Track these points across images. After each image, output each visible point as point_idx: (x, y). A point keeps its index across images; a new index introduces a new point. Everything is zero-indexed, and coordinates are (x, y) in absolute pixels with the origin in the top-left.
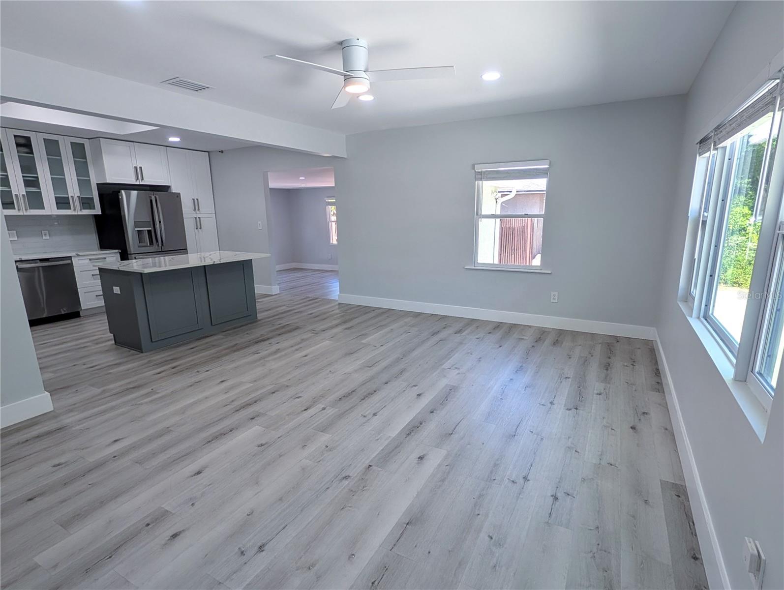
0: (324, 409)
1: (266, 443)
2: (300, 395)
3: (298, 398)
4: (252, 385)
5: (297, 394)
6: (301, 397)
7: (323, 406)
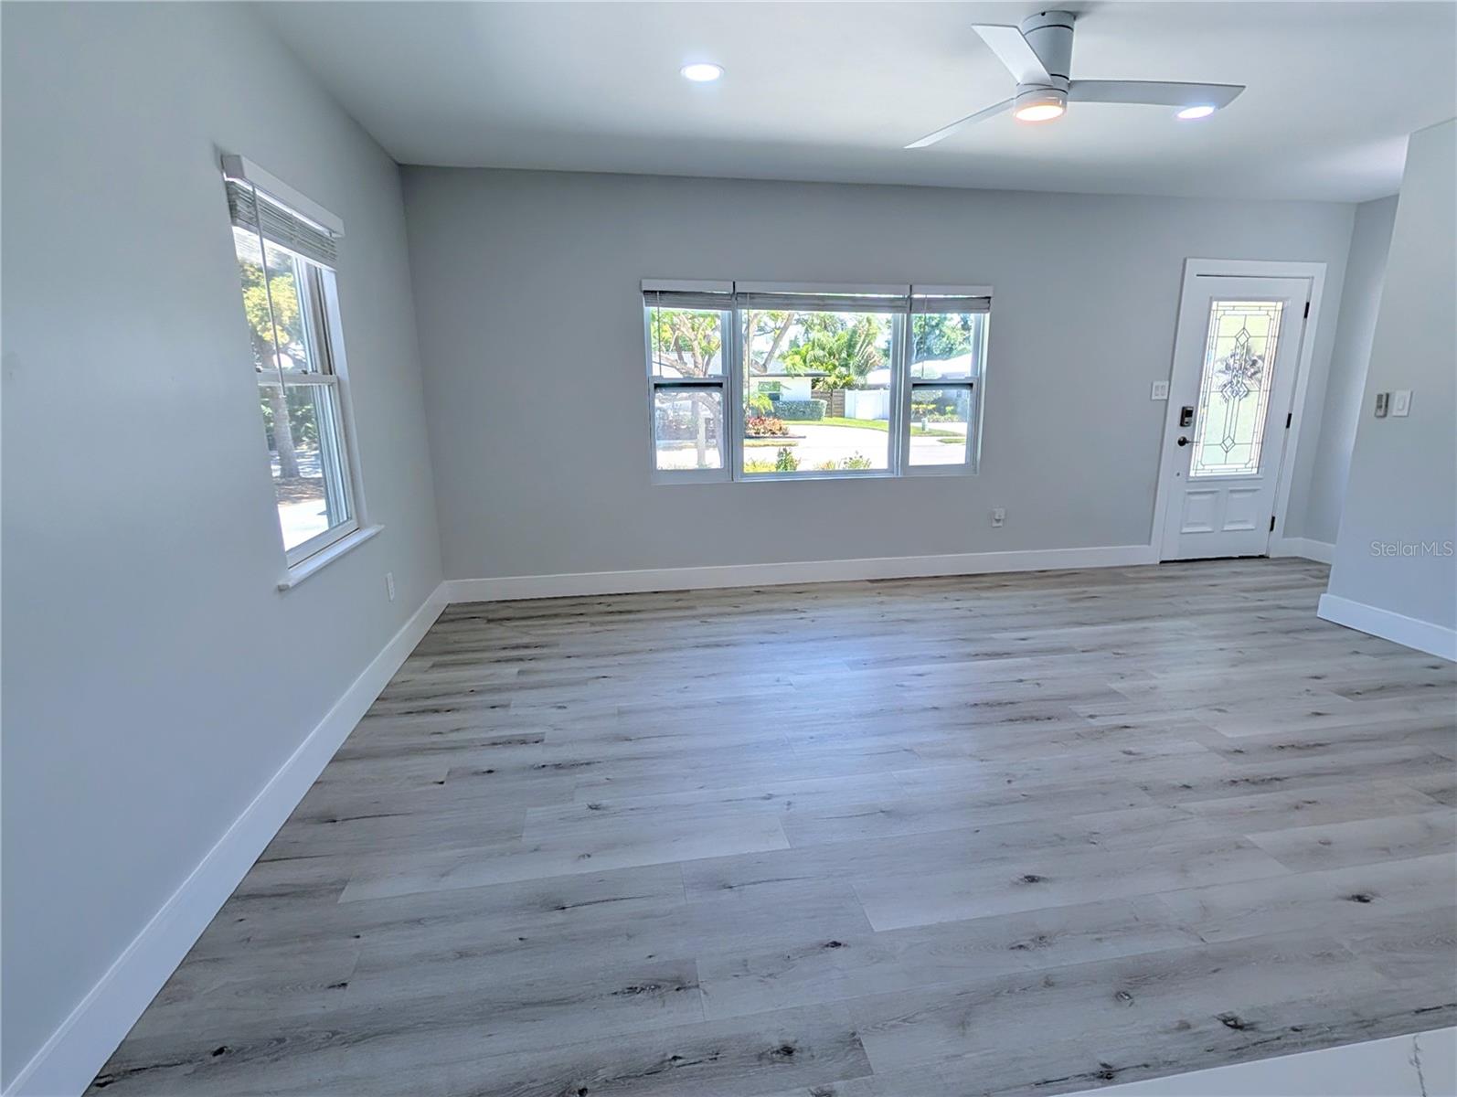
0: (1091, 717)
1: (1211, 710)
2: (1125, 756)
3: (1130, 753)
4: (1249, 837)
5: (1130, 762)
6: (1125, 752)
7: (1090, 720)
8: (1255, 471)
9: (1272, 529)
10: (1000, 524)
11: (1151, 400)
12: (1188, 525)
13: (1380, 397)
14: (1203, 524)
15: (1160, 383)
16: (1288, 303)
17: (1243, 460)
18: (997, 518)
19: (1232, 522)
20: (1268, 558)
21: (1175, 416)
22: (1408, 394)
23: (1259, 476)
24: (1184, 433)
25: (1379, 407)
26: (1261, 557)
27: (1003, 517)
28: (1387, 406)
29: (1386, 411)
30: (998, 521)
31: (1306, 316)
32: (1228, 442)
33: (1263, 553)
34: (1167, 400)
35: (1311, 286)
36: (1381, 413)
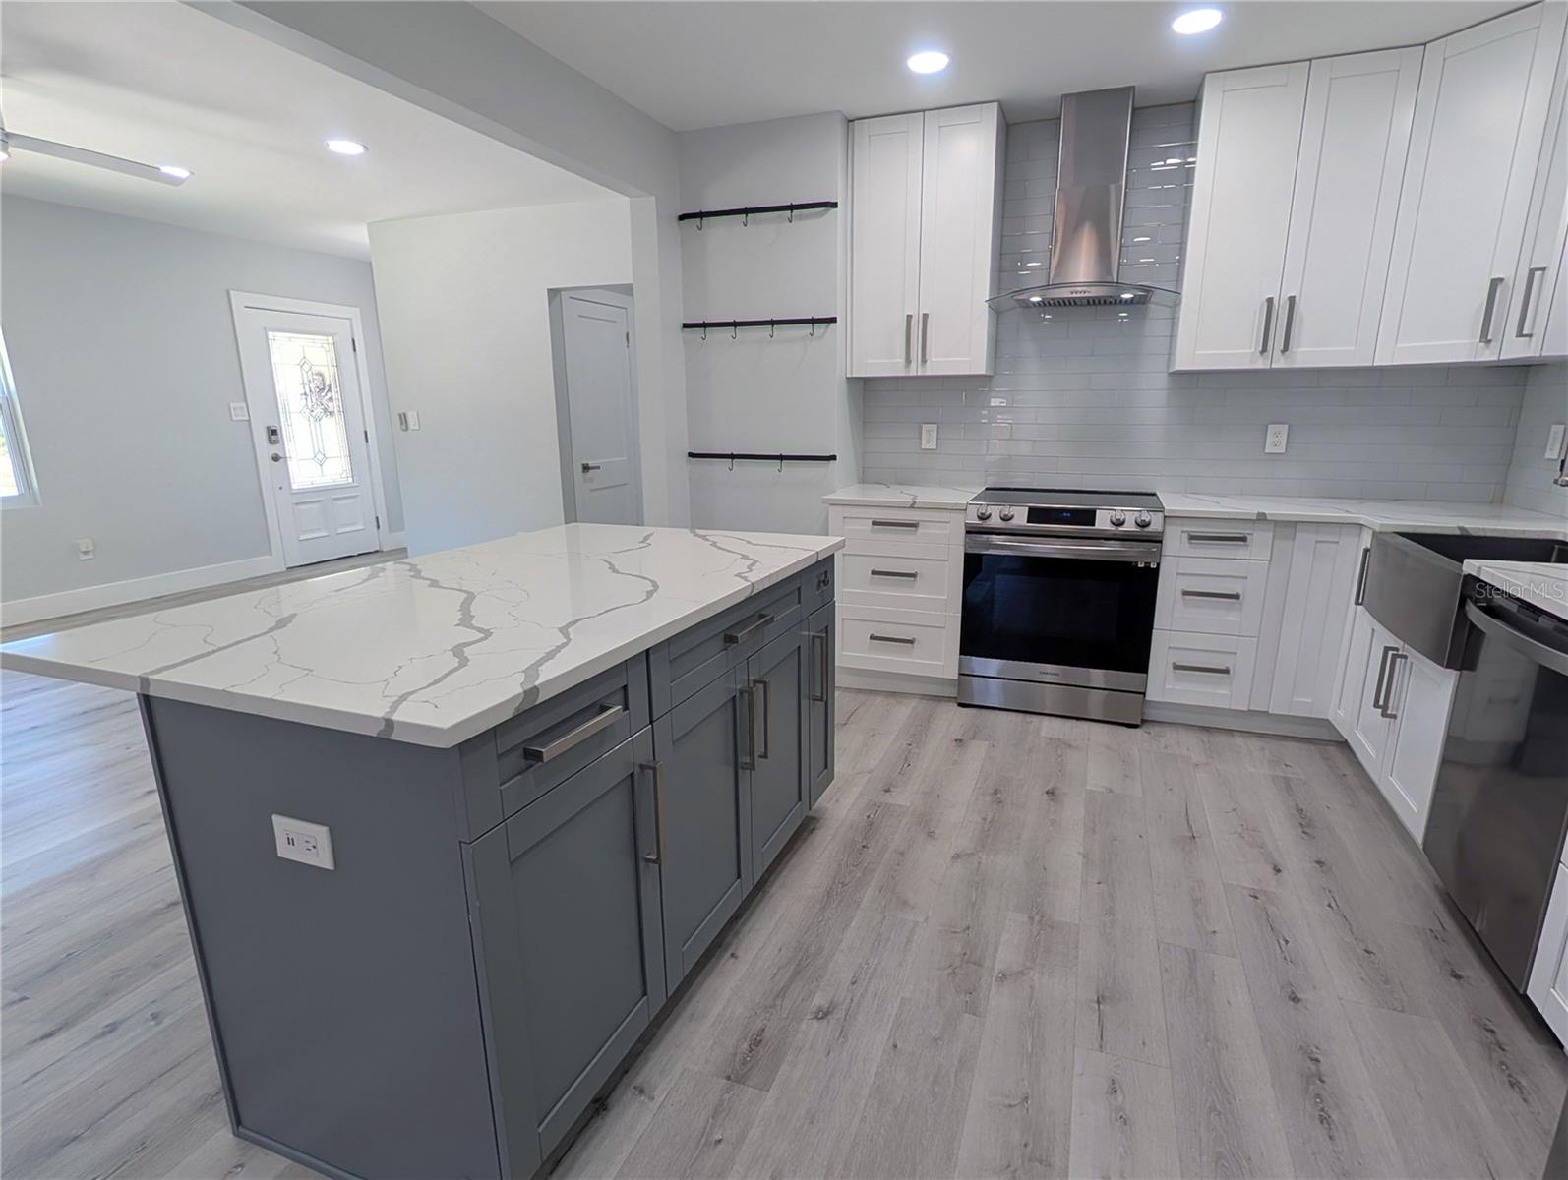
8: (350, 480)
9: (378, 527)
10: (90, 556)
11: (232, 420)
12: (305, 532)
13: (400, 415)
14: (319, 530)
15: (238, 405)
16: (337, 338)
17: (336, 471)
18: (84, 549)
19: (343, 526)
20: (382, 551)
21: (261, 436)
22: (415, 414)
23: (355, 484)
24: (274, 450)
25: (402, 423)
26: (377, 551)
27: (91, 548)
28: (406, 422)
29: (407, 426)
30: (86, 553)
31: (355, 350)
32: (320, 457)
33: (378, 548)
34: (249, 421)
35: (352, 325)
36: (404, 427)
